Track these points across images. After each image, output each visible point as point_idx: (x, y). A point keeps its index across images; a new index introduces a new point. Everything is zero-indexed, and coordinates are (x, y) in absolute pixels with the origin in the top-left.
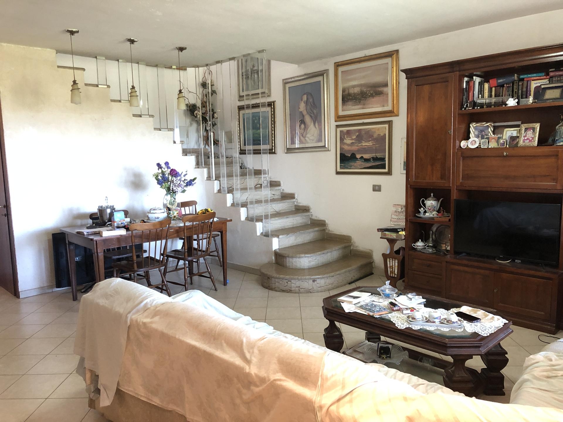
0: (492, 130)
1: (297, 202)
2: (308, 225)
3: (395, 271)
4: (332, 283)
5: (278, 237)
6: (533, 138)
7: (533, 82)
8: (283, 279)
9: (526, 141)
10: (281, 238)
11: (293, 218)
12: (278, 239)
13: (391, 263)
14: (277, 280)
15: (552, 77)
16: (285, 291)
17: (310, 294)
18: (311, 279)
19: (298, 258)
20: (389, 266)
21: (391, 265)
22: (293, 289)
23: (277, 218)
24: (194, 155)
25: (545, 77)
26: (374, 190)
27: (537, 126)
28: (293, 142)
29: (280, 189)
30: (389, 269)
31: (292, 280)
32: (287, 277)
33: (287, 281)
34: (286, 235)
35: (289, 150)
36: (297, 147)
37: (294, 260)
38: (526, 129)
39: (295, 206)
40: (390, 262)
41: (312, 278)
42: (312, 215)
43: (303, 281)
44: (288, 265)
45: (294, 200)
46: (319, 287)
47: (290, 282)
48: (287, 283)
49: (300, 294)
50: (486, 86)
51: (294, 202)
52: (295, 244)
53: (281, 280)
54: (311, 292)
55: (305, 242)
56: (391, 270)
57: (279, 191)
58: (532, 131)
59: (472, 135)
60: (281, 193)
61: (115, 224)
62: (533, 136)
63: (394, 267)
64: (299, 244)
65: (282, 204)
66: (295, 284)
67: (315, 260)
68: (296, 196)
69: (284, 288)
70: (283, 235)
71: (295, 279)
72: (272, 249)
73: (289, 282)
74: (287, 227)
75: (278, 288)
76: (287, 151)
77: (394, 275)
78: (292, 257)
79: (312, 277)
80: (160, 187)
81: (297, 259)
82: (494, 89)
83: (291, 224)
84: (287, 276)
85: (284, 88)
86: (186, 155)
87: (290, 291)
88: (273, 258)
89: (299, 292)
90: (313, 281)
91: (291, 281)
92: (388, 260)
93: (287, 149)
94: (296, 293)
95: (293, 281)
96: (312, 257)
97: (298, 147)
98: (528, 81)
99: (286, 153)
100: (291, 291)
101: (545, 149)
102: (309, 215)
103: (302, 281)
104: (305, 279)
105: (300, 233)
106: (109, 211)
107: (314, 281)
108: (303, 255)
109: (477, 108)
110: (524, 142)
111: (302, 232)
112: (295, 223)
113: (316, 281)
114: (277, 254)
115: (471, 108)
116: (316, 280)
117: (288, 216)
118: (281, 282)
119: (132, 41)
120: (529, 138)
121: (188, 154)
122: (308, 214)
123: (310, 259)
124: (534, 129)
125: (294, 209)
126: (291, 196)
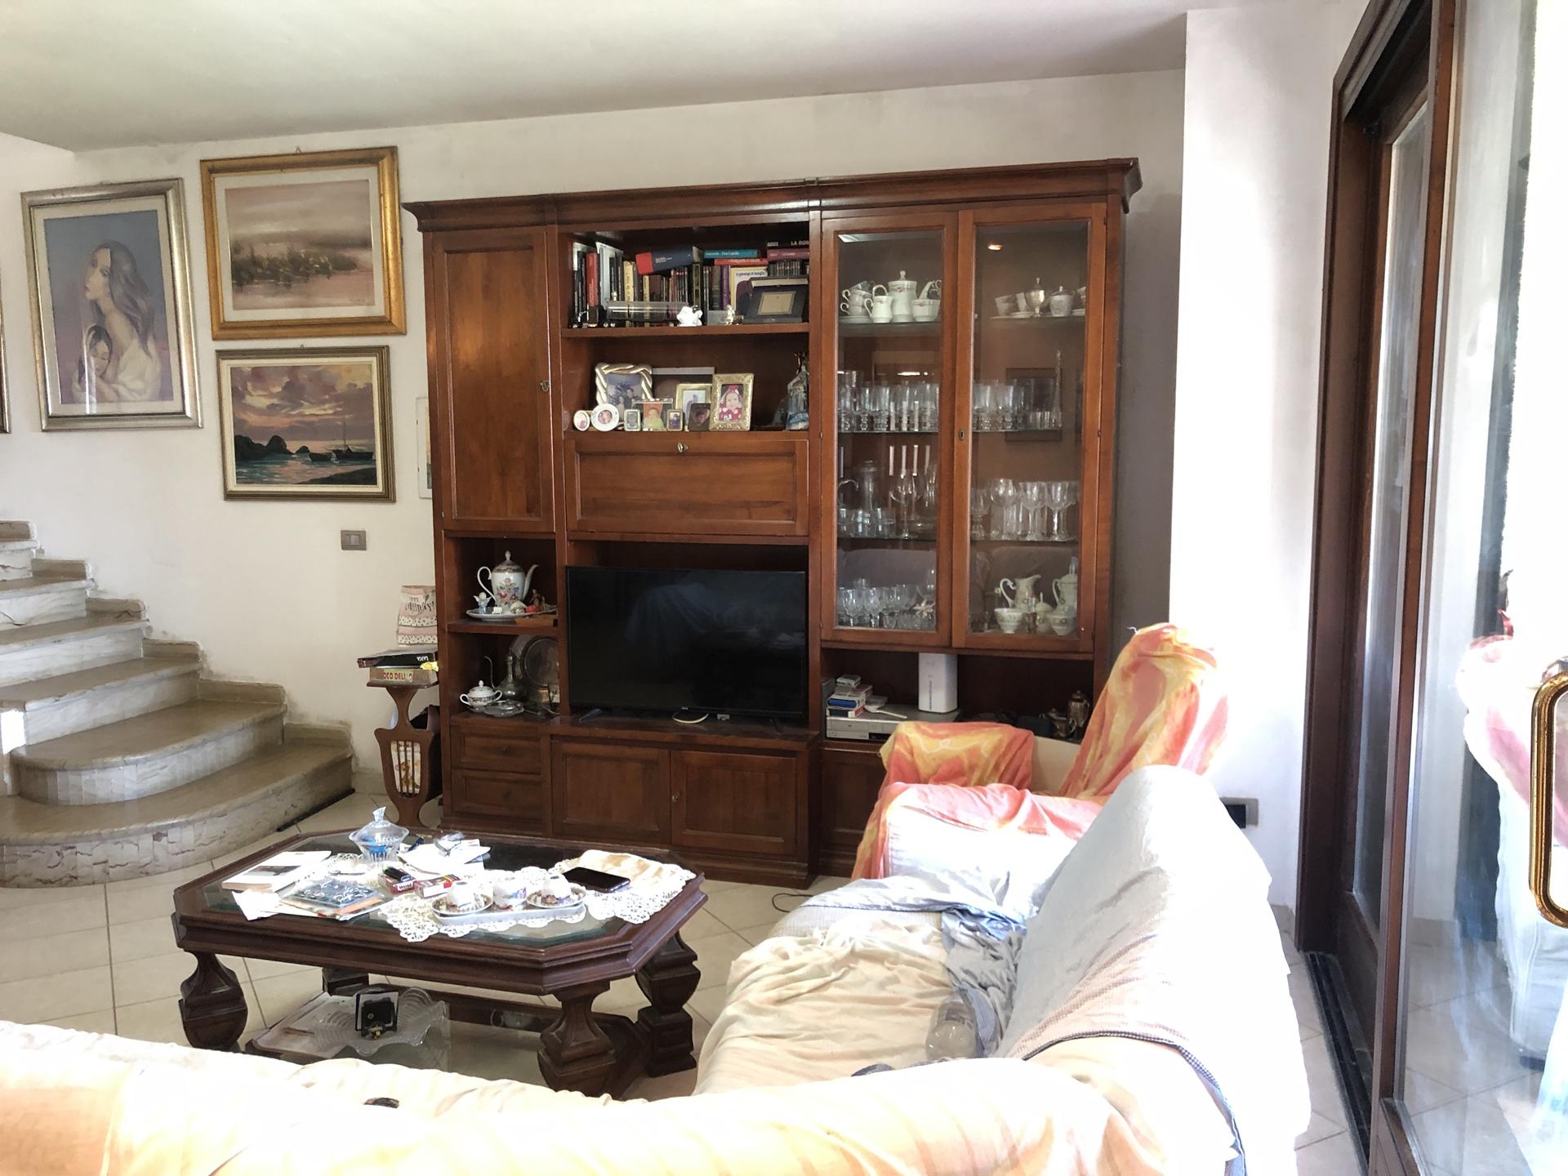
0: (650, 385)
1: (95, 589)
2: (139, 659)
3: (413, 777)
4: (222, 835)
5: (21, 706)
6: (740, 410)
7: (733, 271)
8: (42, 844)
9: (726, 417)
10: (33, 710)
11: (79, 643)
12: (22, 714)
13: (402, 754)
14: (19, 851)
15: (773, 262)
16: (51, 882)
17: (145, 880)
18: (146, 831)
19: (99, 769)
20: (395, 763)
21: (403, 760)
22: (81, 872)
23: (15, 646)
25: (758, 261)
26: (346, 546)
27: (748, 380)
28: (69, 397)
29: (29, 549)
30: (397, 773)
31: (78, 845)
32: (59, 835)
33: (58, 848)
34: (51, 700)
35: (56, 423)
37: (86, 777)
38: (725, 388)
39: (89, 601)
40: (398, 751)
41: (152, 829)
42: (150, 629)
43: (120, 840)
44: (61, 796)
45: (83, 582)
46: (177, 854)
47: (69, 851)
48: (59, 854)
49: (109, 886)
50: (629, 269)
51: (83, 589)
52: (88, 726)
53: (36, 848)
54: (147, 874)
55: (128, 716)
56: (403, 774)
57: (25, 554)
58: (737, 391)
59: (601, 396)
60: (34, 561)
62: (740, 406)
63: (410, 764)
64: (107, 722)
65: (37, 597)
66: (89, 854)
67: (162, 768)
68: (91, 568)
69: (50, 874)
70: (39, 698)
71: (88, 839)
73: (65, 853)
74: (56, 673)
75: (26, 876)
76: (48, 423)
77: (411, 788)
78: (78, 769)
79: (149, 826)
81: (97, 775)
82: (647, 278)
83: (75, 661)
84: (57, 831)
85: (28, 222)
87: (72, 880)
88: (7, 778)
89: (105, 877)
90: (154, 840)
91: (73, 848)
92: (394, 746)
93: (49, 417)
94: (94, 883)
95: (80, 847)
96: (149, 763)
98: (722, 267)
99: (44, 431)
100: (76, 878)
101: (768, 439)
102: (139, 630)
103: (117, 843)
104: (126, 834)
105: (108, 688)
107: (157, 836)
108: (118, 759)
109: (610, 326)
110: (721, 419)
111: (114, 684)
112: (87, 658)
113: (166, 835)
114: (20, 765)
115: (594, 325)
116: (164, 832)
117: (58, 637)
118: (35, 855)
120: (732, 409)
122: (136, 625)
123: (143, 769)
124: (741, 388)
125: (84, 614)
126: (73, 571)
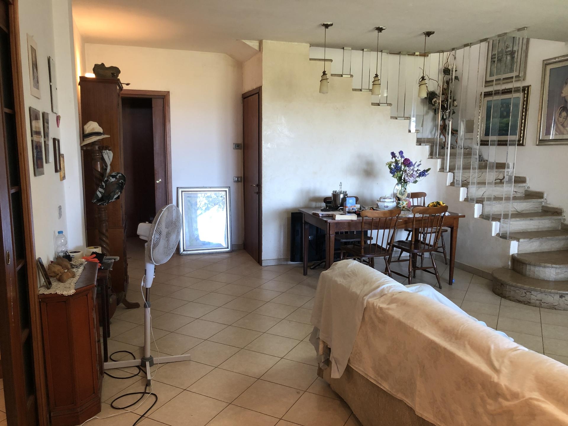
1: (546, 203)
2: (558, 230)
5: (518, 240)
8: (521, 288)
10: (522, 242)
11: (539, 221)
12: (518, 242)
14: (512, 288)
16: (522, 302)
17: (554, 311)
18: (557, 293)
19: (542, 267)
22: (532, 301)
23: (518, 219)
24: (428, 145)
29: (525, 186)
31: (532, 292)
32: (526, 287)
33: (525, 291)
34: (528, 239)
35: (542, 142)
36: (551, 138)
37: (537, 269)
39: (543, 207)
41: (560, 293)
42: (565, 219)
43: (547, 294)
44: (528, 273)
45: (542, 200)
47: (529, 293)
48: (525, 293)
49: (541, 309)
51: (541, 202)
52: (538, 251)
53: (518, 289)
54: (555, 309)
55: (553, 250)
57: (523, 188)
60: (526, 191)
61: (347, 208)
64: (545, 251)
65: (526, 203)
66: (535, 296)
67: (565, 272)
68: (545, 195)
69: (522, 299)
70: (524, 238)
71: (536, 291)
72: (510, 253)
73: (527, 293)
74: (530, 231)
75: (513, 297)
76: (539, 143)
78: (535, 265)
80: (392, 177)
81: (541, 269)
83: (536, 227)
84: (525, 285)
85: (544, 70)
86: (420, 145)
87: (528, 303)
88: (510, 263)
89: (540, 305)
90: (560, 297)
91: (530, 292)
93: (540, 140)
94: (536, 306)
95: (533, 292)
96: (560, 269)
97: (553, 138)
99: (537, 145)
100: (530, 303)
102: (560, 219)
104: (550, 293)
105: (548, 239)
106: (342, 196)
108: (550, 265)
111: (550, 238)
112: (540, 227)
113: (565, 297)
114: (515, 259)
116: (564, 295)
117: (532, 218)
118: (518, 291)
119: (380, 30)
121: (422, 144)
122: (560, 217)
123: (559, 271)
125: (541, 211)
126: (539, 195)
